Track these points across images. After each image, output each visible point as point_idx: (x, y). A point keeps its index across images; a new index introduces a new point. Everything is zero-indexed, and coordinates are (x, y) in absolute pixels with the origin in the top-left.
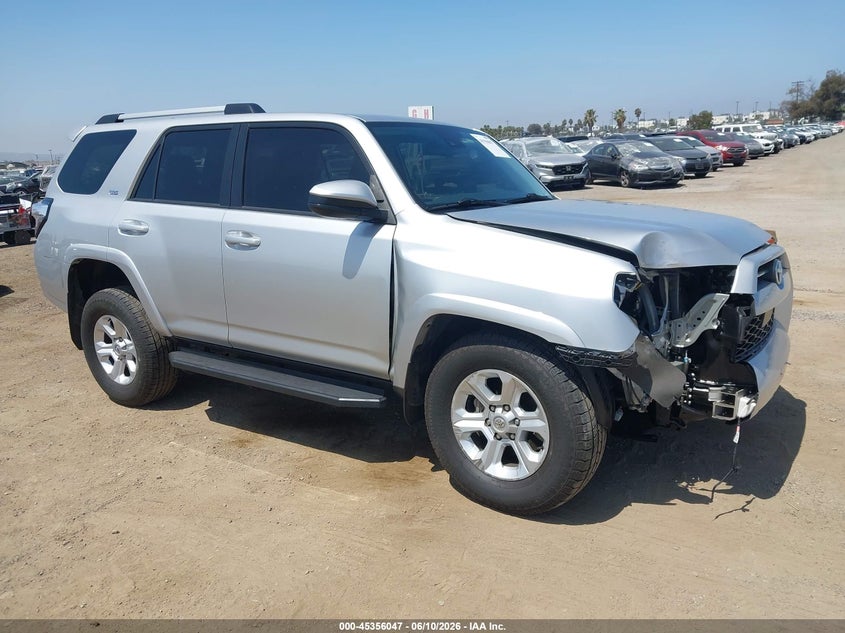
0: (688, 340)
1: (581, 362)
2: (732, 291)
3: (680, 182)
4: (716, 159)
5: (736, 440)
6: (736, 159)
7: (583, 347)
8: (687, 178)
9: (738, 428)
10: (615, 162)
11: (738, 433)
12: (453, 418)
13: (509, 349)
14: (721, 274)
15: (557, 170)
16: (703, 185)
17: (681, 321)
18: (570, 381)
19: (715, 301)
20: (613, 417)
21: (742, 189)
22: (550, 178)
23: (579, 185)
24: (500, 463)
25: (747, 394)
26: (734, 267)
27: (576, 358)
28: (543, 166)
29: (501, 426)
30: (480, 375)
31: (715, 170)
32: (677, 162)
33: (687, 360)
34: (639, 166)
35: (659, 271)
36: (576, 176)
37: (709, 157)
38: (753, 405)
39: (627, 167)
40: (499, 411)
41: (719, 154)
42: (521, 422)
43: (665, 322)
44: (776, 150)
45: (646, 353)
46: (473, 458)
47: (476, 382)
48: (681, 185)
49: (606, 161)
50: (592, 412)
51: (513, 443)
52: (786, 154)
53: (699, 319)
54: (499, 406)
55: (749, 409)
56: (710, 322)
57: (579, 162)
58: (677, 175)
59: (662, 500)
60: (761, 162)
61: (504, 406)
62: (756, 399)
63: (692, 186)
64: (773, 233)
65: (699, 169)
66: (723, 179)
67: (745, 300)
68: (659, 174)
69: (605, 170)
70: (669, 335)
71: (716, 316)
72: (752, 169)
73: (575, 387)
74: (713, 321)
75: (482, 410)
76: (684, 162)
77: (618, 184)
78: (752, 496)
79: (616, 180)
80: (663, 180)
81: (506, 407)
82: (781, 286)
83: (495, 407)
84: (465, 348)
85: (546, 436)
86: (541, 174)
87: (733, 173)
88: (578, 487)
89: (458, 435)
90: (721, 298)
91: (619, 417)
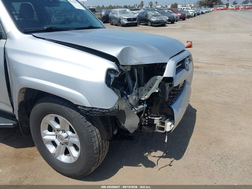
0: (146, 97)
1: (91, 113)
2: (164, 76)
3: (166, 25)
4: (177, 18)
5: (166, 141)
6: (183, 18)
7: (91, 106)
8: (168, 23)
9: (167, 136)
10: (146, 18)
11: (166, 138)
12: (42, 135)
13: (59, 106)
14: (160, 67)
15: (129, 20)
16: (173, 26)
17: (143, 88)
18: (88, 122)
19: (157, 80)
20: (113, 132)
21: (184, 27)
22: (126, 22)
23: (135, 25)
24: (64, 155)
25: (170, 121)
26: (166, 64)
27: (88, 112)
28: (124, 18)
29: (62, 139)
30: (50, 116)
31: (177, 21)
32: (165, 18)
33: (145, 105)
34: (154, 19)
35: (131, 66)
36: (135, 22)
37: (175, 17)
38: (173, 126)
39: (150, 19)
40: (61, 132)
41: (178, 16)
42: (70, 138)
43: (136, 89)
44: (195, 16)
45: (123, 106)
46: (52, 153)
47: (49, 119)
48: (166, 26)
49: (144, 17)
50: (99, 136)
51: (67, 146)
52: (197, 17)
53: (151, 87)
54: (61, 130)
55: (171, 128)
56: (155, 89)
57: (135, 17)
58: (165, 23)
59: (135, 165)
60: (191, 19)
61: (63, 130)
62: (174, 124)
63: (170, 26)
64: (191, 42)
65: (172, 21)
66: (179, 24)
67: (169, 80)
68: (160, 22)
69: (143, 21)
70: (138, 94)
71: (157, 86)
72: (188, 21)
73: (90, 124)
74: (156, 89)
75: (55, 131)
76: (168, 18)
77: (147, 25)
78: (173, 159)
79: (147, 23)
80: (160, 24)
81: (64, 131)
82: (187, 70)
83: (59, 130)
84: (41, 104)
85: (79, 146)
86: (124, 21)
87: (182, 22)
88: (93, 169)
89: (45, 142)
90: (160, 78)
91: (115, 132)
